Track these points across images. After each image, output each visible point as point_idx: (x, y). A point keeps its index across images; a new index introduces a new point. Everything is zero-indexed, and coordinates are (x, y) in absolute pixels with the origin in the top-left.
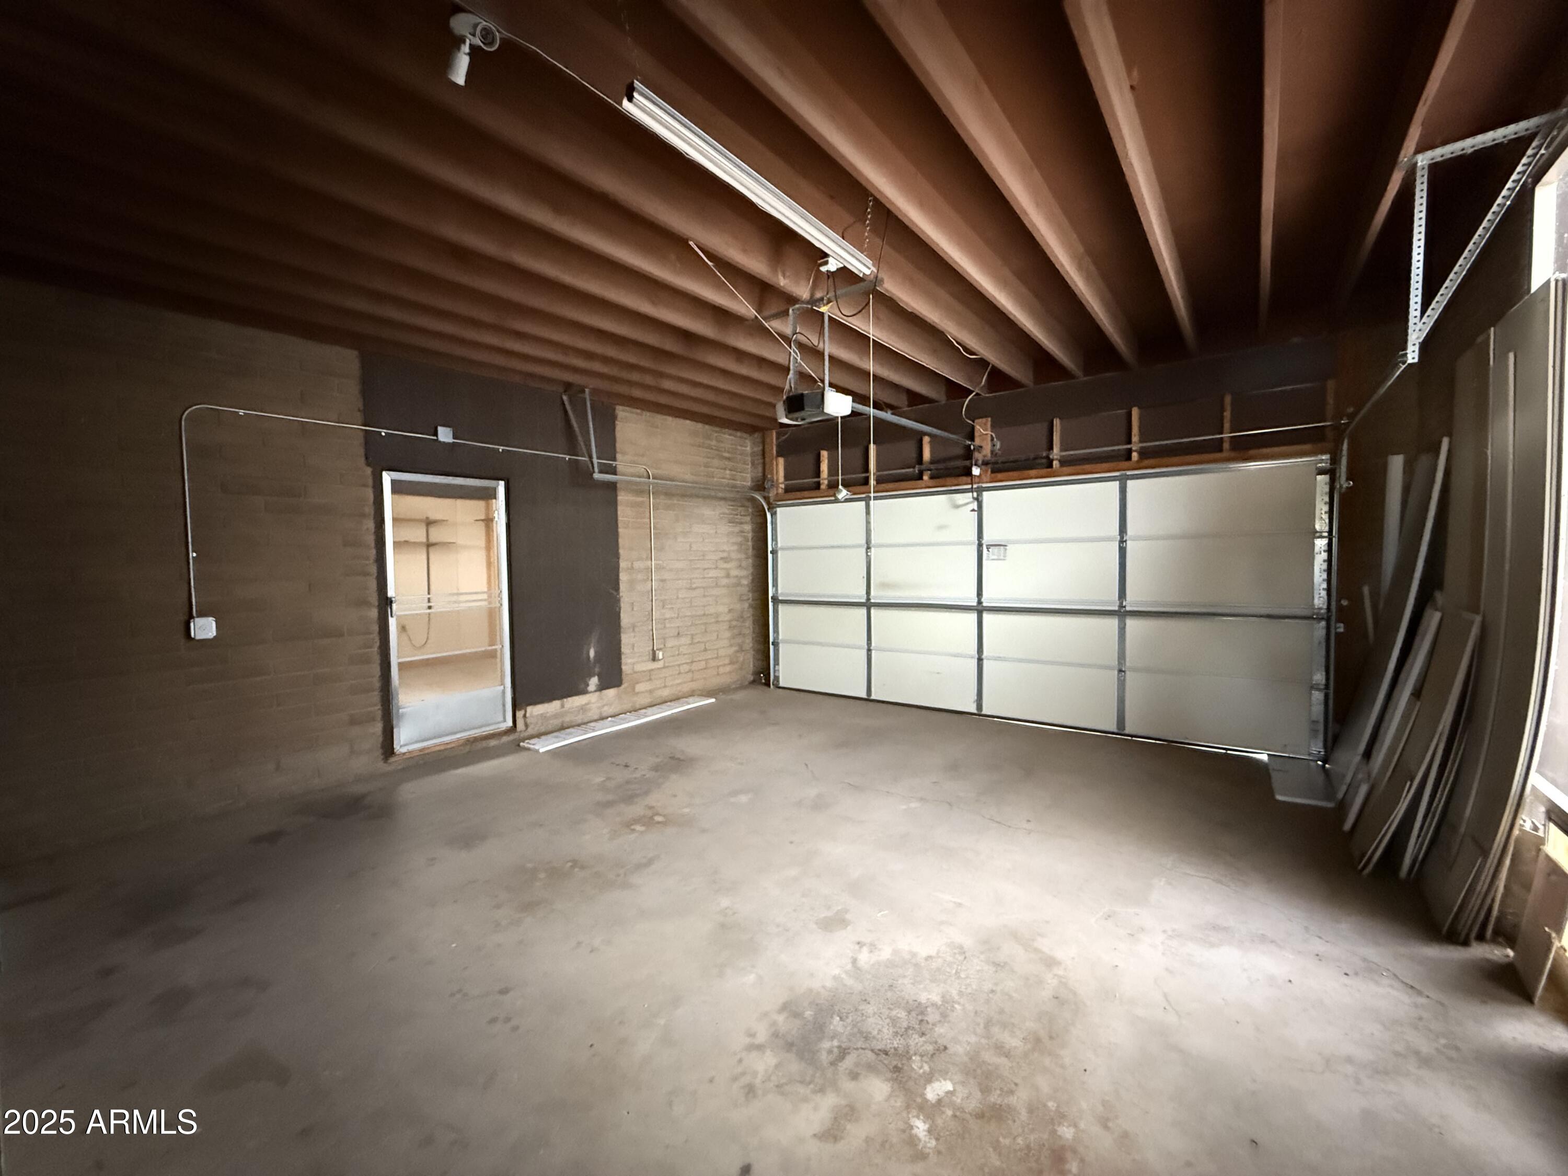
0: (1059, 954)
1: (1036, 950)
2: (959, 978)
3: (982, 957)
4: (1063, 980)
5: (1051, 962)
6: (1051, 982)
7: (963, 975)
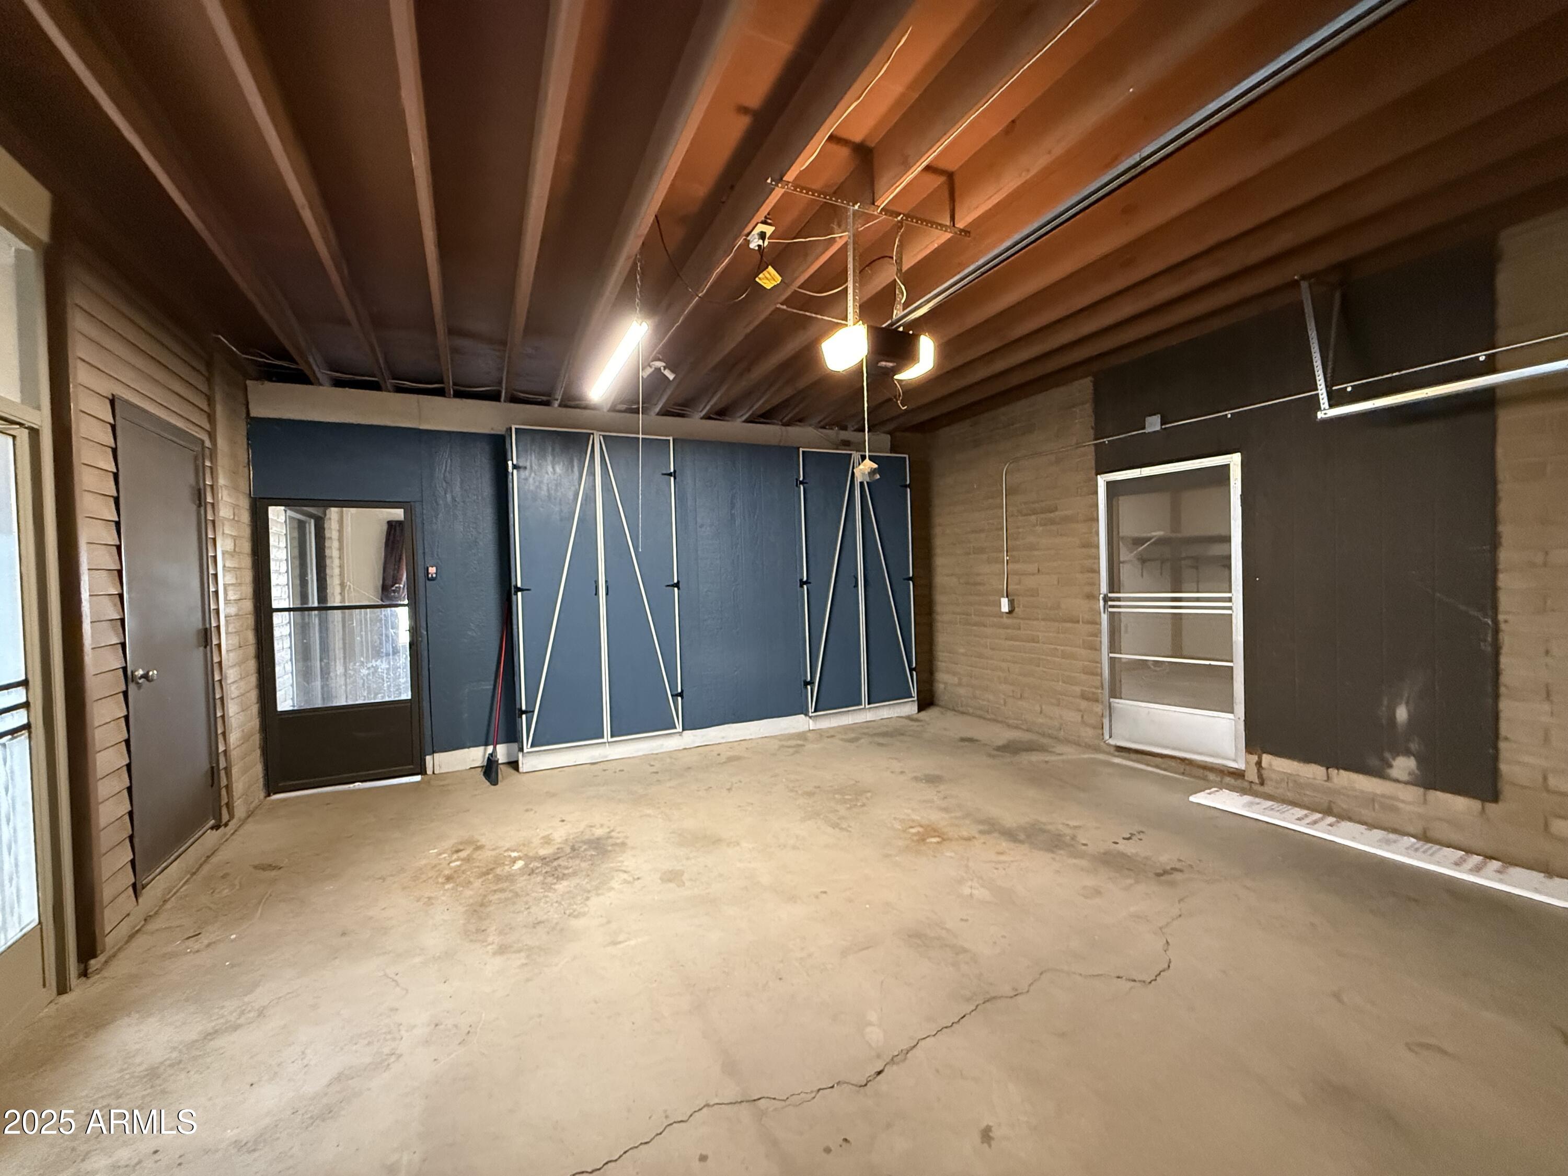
0: (498, 961)
1: (519, 951)
2: (557, 902)
3: (555, 921)
4: (485, 944)
5: (502, 950)
6: (493, 937)
7: (556, 905)
